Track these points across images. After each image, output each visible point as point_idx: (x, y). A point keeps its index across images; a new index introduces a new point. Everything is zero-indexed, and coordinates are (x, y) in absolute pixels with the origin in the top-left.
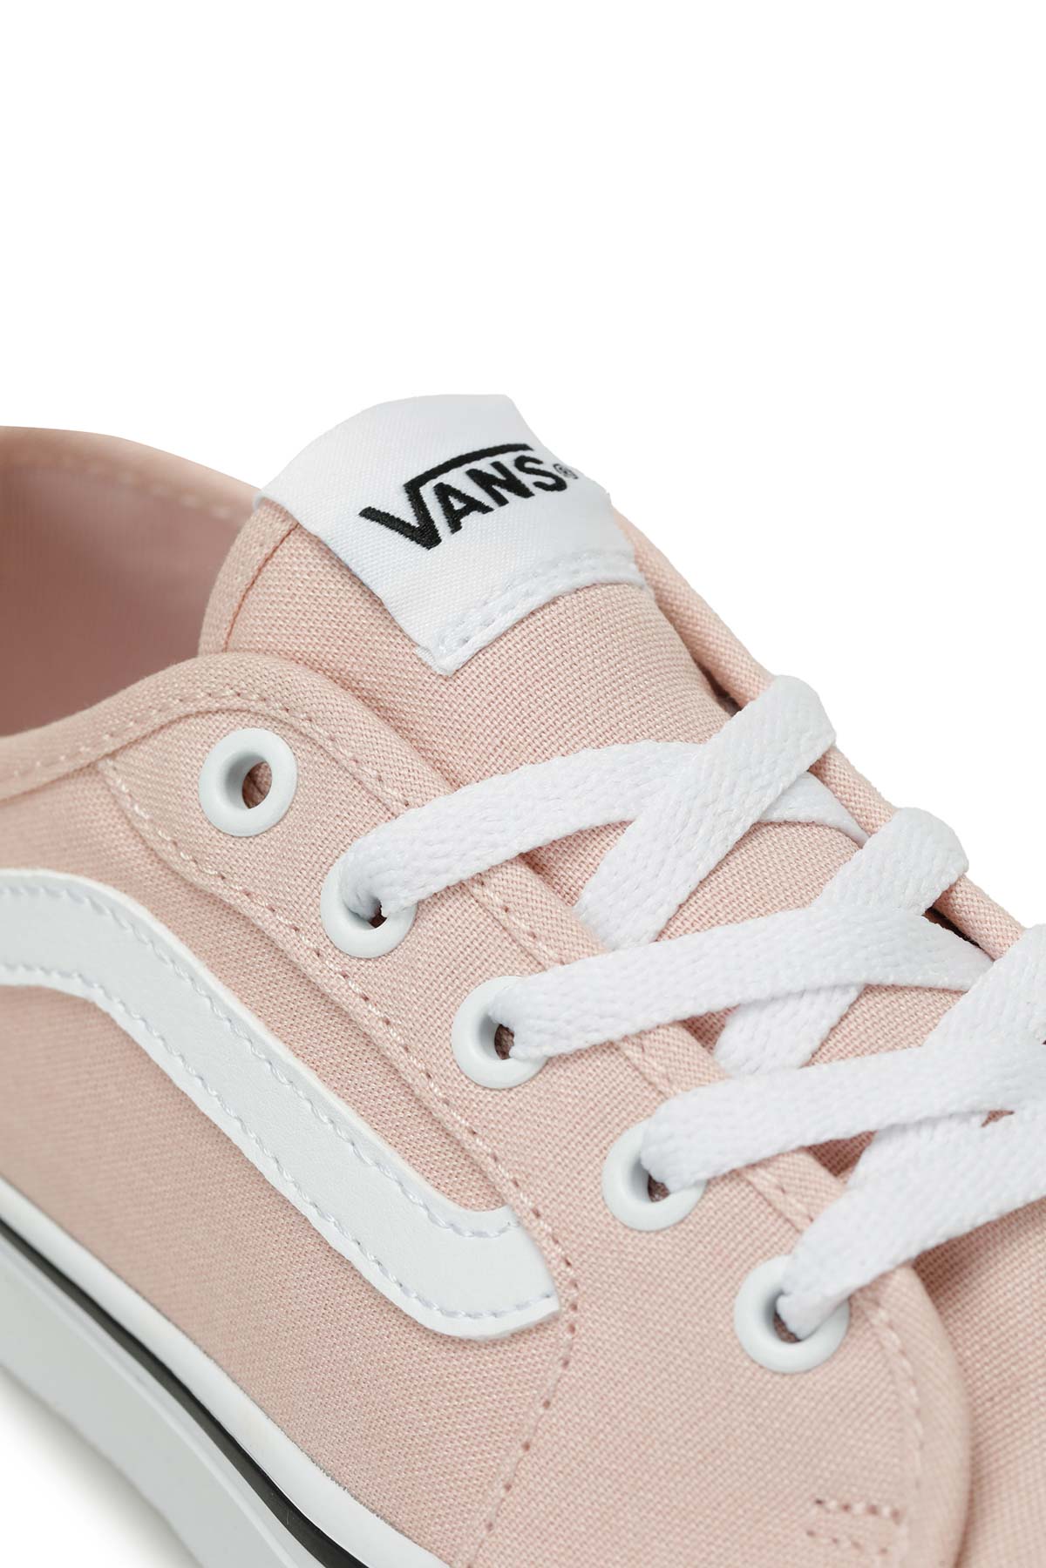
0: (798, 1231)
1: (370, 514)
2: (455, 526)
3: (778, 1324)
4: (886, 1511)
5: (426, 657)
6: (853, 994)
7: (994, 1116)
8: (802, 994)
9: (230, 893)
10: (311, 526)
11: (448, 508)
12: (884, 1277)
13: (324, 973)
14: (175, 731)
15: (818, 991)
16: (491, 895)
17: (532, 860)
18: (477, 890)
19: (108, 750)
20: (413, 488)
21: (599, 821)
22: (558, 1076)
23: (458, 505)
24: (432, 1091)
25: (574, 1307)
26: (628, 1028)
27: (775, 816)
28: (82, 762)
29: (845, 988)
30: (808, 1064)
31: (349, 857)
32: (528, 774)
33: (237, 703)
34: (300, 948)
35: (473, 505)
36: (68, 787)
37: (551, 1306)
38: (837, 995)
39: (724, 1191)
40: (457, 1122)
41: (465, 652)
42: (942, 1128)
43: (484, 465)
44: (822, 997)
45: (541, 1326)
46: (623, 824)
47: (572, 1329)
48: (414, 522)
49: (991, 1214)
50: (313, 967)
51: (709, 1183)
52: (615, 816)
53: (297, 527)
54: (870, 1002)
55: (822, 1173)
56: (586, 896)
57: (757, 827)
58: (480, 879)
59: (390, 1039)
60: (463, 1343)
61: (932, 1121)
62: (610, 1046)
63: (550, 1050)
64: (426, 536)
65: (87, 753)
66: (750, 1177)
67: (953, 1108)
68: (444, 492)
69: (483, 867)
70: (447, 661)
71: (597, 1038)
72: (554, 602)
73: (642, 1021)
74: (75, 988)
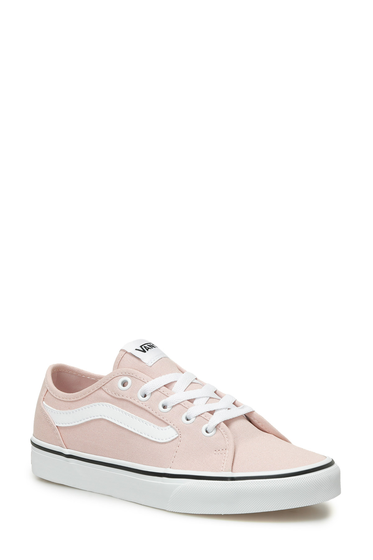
0: (208, 421)
1: (136, 349)
2: (148, 350)
3: (207, 432)
4: (224, 449)
5: (147, 365)
6: (209, 398)
7: (229, 409)
8: (203, 397)
9: (124, 398)
10: (129, 351)
11: (146, 349)
12: (220, 423)
13: (140, 404)
14: (113, 380)
15: (204, 397)
16: (161, 390)
17: (165, 386)
18: (159, 390)
19: (103, 385)
20: (141, 347)
21: (174, 381)
22: (174, 408)
23: (147, 348)
24: (157, 415)
25: (180, 435)
26: (182, 401)
27: (193, 382)
28: (99, 387)
29: (208, 397)
30: (206, 404)
31: (142, 388)
32: (163, 376)
33: (122, 374)
34: (135, 402)
35: (149, 348)
36: (97, 392)
37: (177, 435)
38: (207, 398)
39: (198, 418)
40: (161, 417)
41: (152, 364)
42: (223, 410)
43: (149, 344)
44: (205, 398)
45: (176, 438)
46: (176, 381)
47: (181, 437)
48: (142, 350)
49: (231, 418)
50: (138, 404)
51: (196, 417)
52: (175, 380)
53: (127, 352)
54: (210, 399)
55: (210, 414)
56: (173, 390)
57: (192, 383)
58: (159, 389)
59: (150, 410)
60: (165, 443)
61: (222, 409)
62: (179, 404)
63: (173, 405)
64: (144, 351)
65: (100, 386)
66: (201, 415)
67: (224, 407)
68: (145, 347)
69: (160, 387)
70: (150, 364)
71: (178, 402)
72: (162, 358)
73: (183, 400)
74: (100, 417)
